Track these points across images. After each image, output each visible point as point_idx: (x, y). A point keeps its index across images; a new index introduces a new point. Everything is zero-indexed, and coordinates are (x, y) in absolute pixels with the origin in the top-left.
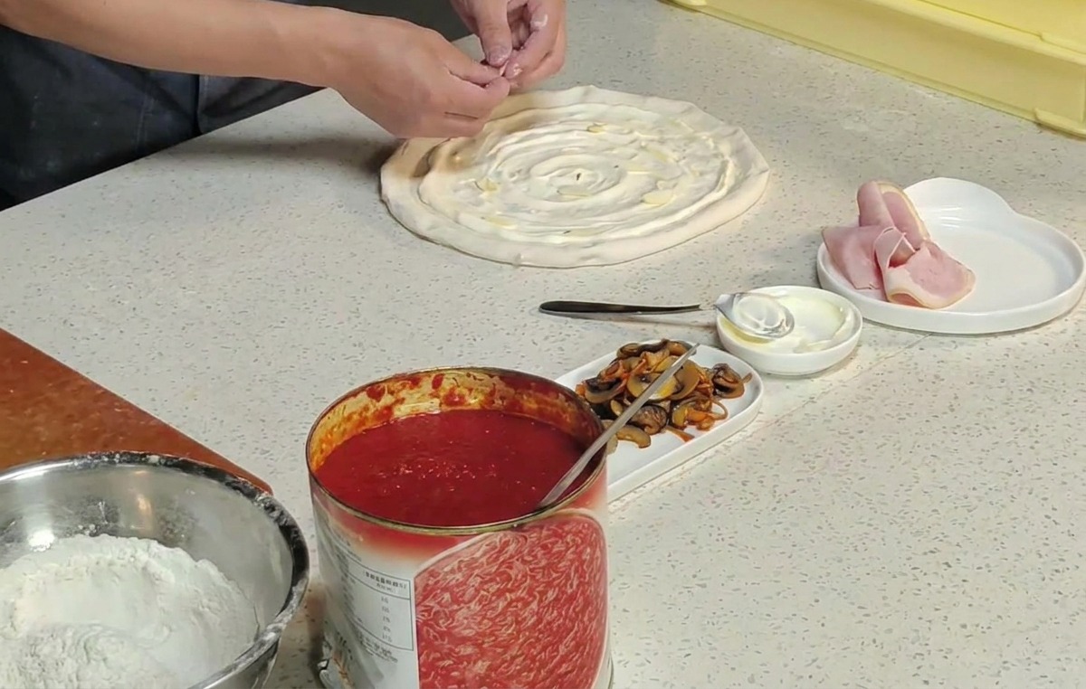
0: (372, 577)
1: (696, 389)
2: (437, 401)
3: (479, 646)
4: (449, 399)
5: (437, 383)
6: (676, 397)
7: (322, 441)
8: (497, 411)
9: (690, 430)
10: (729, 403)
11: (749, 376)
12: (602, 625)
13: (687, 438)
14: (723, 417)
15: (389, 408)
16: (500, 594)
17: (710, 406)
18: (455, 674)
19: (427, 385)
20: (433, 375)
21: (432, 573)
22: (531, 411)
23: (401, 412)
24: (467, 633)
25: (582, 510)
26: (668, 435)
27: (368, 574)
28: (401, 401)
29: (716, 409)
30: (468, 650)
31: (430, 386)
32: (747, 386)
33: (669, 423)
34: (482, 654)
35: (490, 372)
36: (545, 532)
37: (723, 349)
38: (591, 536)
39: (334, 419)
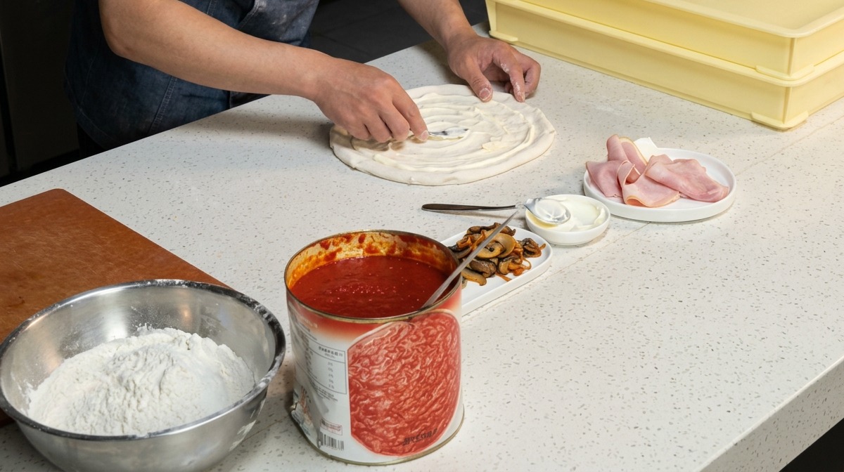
0: (323, 349)
1: (513, 252)
2: (361, 251)
3: (386, 392)
4: (370, 249)
5: (361, 240)
6: (502, 256)
7: (294, 272)
8: (397, 257)
9: (510, 275)
10: (532, 260)
11: (544, 246)
12: (457, 382)
13: (508, 280)
14: (529, 268)
15: (333, 254)
16: (399, 359)
17: (521, 261)
18: (371, 408)
19: (355, 241)
20: (359, 235)
21: (359, 346)
22: (417, 256)
23: (340, 256)
24: (378, 383)
25: (446, 311)
26: (497, 278)
27: (320, 348)
28: (340, 250)
29: (525, 263)
30: (378, 394)
31: (358, 242)
32: (543, 251)
33: (497, 271)
34: (387, 396)
35: (393, 233)
36: (425, 323)
37: (529, 230)
38: (451, 326)
39: (301, 259)
